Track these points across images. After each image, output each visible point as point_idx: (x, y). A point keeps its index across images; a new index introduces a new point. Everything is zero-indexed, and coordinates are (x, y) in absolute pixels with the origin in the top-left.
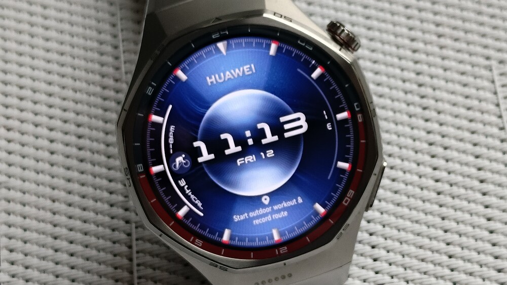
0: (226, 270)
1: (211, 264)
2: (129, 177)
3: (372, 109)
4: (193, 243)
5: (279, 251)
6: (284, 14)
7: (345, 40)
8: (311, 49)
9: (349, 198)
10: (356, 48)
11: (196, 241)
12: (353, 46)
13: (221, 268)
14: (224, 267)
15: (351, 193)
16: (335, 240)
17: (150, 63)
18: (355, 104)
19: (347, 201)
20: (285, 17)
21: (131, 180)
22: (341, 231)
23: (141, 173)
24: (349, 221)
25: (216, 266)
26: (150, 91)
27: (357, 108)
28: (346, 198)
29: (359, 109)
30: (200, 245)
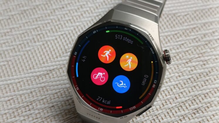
3: (160, 85)
4: (76, 87)
5: (100, 109)
6: (152, 36)
8: (153, 53)
10: (168, 63)
11: (77, 87)
13: (79, 101)
14: (80, 101)
15: (134, 107)
16: (119, 118)
17: (101, 23)
19: (131, 109)
20: (152, 37)
22: (123, 117)
23: (75, 55)
24: (128, 115)
26: (94, 32)
27: (155, 82)
29: (156, 83)
30: (78, 90)
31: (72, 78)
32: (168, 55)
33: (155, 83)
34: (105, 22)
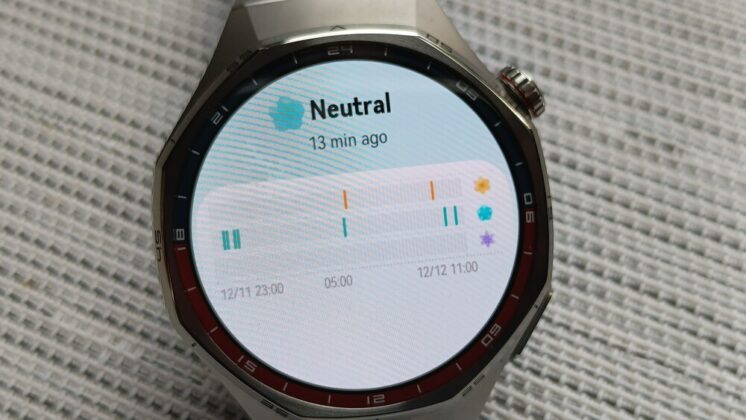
0: (285, 416)
1: (264, 403)
2: (160, 245)
3: (548, 205)
4: (241, 365)
5: (371, 400)
6: (441, 40)
7: (526, 95)
8: (474, 99)
9: (492, 336)
10: (538, 113)
11: (248, 361)
12: (536, 107)
13: (278, 411)
14: (283, 411)
15: (497, 330)
16: (459, 396)
17: (225, 74)
18: (525, 195)
19: (488, 339)
20: (442, 44)
21: (162, 251)
22: (471, 384)
23: (180, 243)
24: (486, 371)
25: (271, 407)
26: (217, 118)
27: (529, 200)
28: (488, 335)
29: (530, 203)
30: (252, 371)
31: (211, 335)
32: (526, 80)
33: (527, 203)
34: (240, 61)
